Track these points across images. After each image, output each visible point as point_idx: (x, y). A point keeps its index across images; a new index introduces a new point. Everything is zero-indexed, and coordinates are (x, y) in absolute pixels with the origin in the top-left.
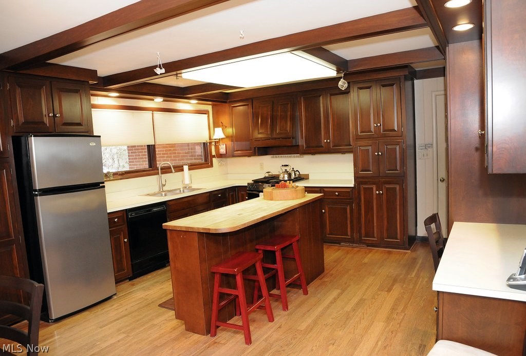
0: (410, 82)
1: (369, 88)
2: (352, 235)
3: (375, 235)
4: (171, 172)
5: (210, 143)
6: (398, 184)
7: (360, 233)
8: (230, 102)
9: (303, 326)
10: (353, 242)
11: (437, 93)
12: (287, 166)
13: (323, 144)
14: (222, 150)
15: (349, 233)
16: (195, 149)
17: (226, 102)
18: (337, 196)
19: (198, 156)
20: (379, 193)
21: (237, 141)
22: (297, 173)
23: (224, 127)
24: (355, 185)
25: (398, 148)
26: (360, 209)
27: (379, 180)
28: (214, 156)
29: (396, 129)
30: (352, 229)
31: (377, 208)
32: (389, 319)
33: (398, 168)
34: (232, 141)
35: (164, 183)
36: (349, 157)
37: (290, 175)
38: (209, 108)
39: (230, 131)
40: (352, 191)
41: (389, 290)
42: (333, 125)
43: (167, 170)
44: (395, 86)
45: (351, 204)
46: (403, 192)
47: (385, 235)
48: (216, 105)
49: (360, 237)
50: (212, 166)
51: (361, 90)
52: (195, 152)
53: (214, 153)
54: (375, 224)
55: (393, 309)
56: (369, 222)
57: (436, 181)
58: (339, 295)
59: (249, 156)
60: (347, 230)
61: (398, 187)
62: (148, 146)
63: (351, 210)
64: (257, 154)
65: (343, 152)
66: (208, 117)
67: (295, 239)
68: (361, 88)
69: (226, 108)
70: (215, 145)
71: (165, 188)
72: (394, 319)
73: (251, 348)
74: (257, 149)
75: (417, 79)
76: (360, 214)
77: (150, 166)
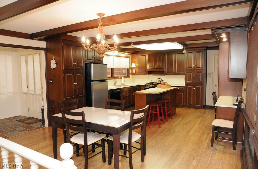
0: (206, 51)
1: (192, 52)
2: (183, 104)
3: (192, 104)
4: (119, 78)
5: (130, 69)
6: (200, 86)
7: (186, 103)
8: (138, 54)
9: (174, 125)
10: (183, 106)
11: (215, 55)
12: (160, 78)
13: (173, 71)
14: (134, 72)
15: (182, 103)
16: (123, 71)
17: (136, 54)
18: (179, 89)
19: (124, 73)
20: (194, 89)
21: (140, 68)
22: (163, 81)
23: (135, 63)
24: (185, 86)
25: (201, 73)
26: (186, 94)
27: (194, 84)
28: (131, 74)
29: (201, 67)
30: (183, 102)
31: (193, 94)
32: (199, 124)
33: (201, 81)
34: (138, 68)
35: (116, 82)
36: (184, 76)
37: (161, 82)
38: (130, 56)
39: (137, 65)
40: (184, 88)
41: (198, 118)
42: (178, 65)
43: (117, 78)
44: (201, 52)
45: (183, 93)
46: (202, 88)
47: (195, 103)
48: (132, 55)
49: (186, 104)
50: (130, 77)
51: (189, 53)
52: (122, 72)
53: (131, 73)
54: (192, 100)
55: (201, 122)
56: (190, 99)
57: (213, 86)
58: (183, 119)
59: (144, 74)
60: (181, 102)
61: (200, 87)
62: (111, 69)
63: (184, 95)
64: (148, 74)
65: (181, 74)
66: (130, 59)
67: (169, 100)
68: (189, 52)
69: (137, 56)
70: (131, 70)
71: (116, 84)
72: (201, 124)
73: (160, 129)
74: (148, 72)
75: (208, 50)
76: (186, 96)
77: (111, 76)
